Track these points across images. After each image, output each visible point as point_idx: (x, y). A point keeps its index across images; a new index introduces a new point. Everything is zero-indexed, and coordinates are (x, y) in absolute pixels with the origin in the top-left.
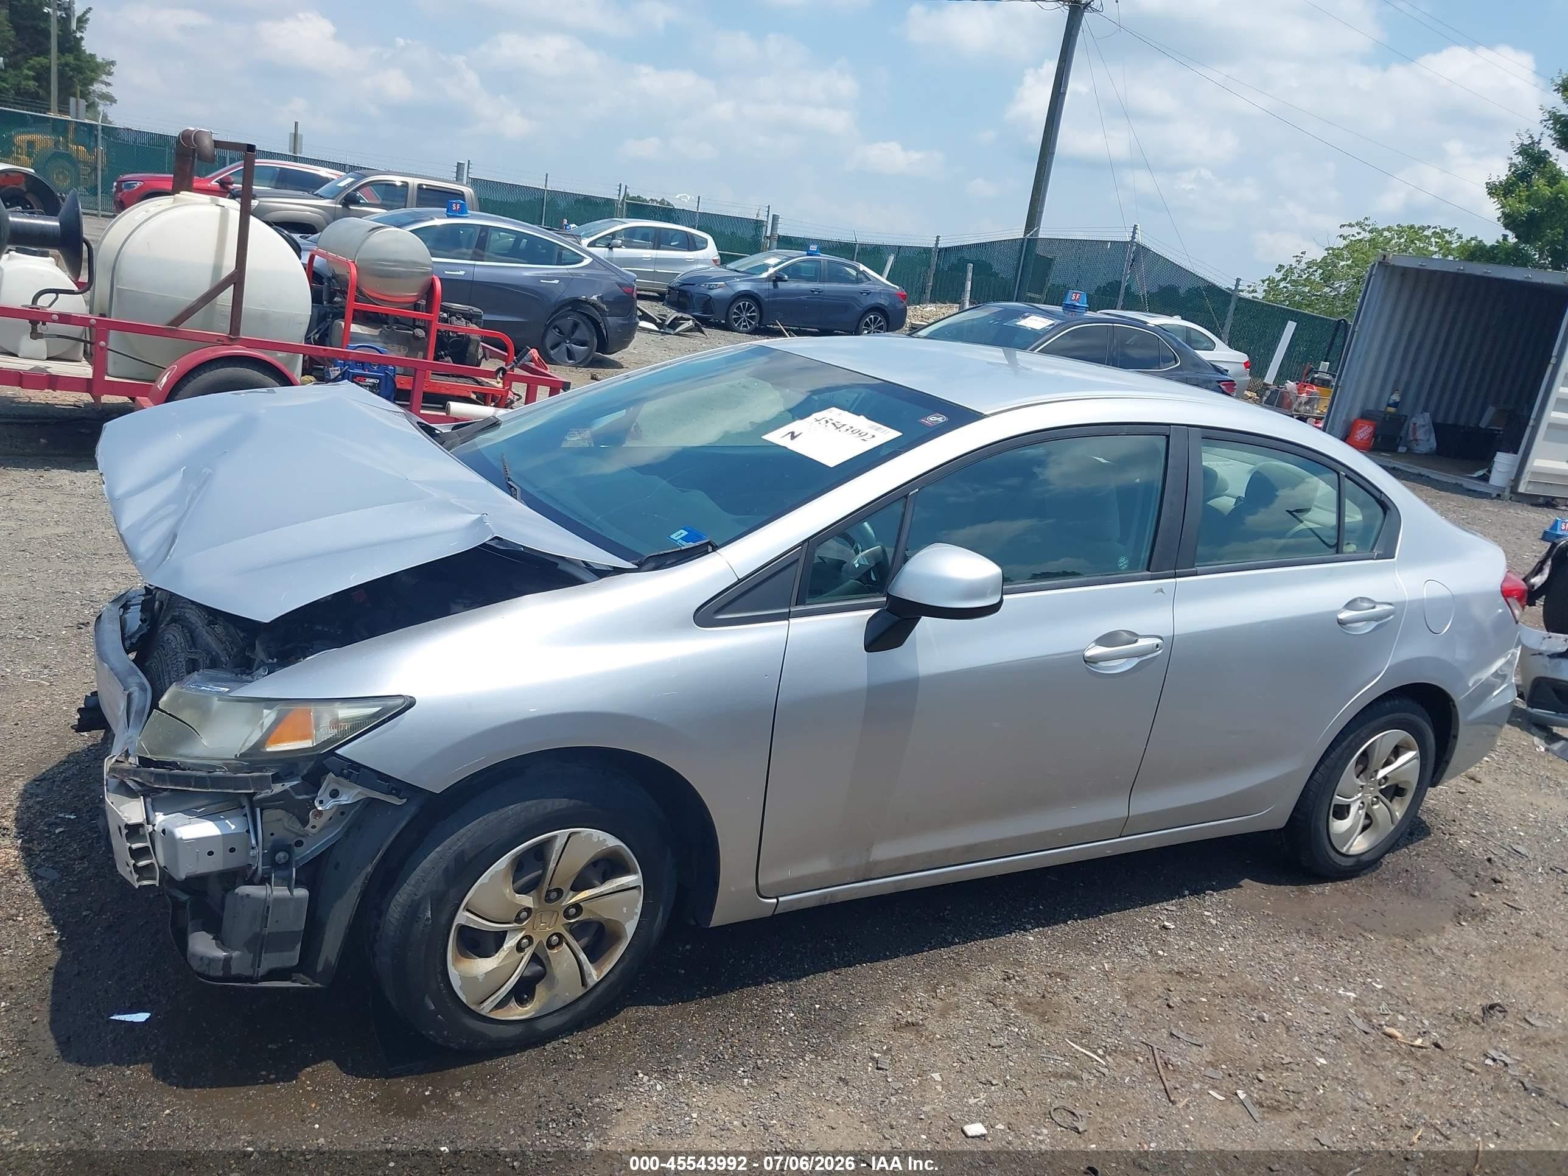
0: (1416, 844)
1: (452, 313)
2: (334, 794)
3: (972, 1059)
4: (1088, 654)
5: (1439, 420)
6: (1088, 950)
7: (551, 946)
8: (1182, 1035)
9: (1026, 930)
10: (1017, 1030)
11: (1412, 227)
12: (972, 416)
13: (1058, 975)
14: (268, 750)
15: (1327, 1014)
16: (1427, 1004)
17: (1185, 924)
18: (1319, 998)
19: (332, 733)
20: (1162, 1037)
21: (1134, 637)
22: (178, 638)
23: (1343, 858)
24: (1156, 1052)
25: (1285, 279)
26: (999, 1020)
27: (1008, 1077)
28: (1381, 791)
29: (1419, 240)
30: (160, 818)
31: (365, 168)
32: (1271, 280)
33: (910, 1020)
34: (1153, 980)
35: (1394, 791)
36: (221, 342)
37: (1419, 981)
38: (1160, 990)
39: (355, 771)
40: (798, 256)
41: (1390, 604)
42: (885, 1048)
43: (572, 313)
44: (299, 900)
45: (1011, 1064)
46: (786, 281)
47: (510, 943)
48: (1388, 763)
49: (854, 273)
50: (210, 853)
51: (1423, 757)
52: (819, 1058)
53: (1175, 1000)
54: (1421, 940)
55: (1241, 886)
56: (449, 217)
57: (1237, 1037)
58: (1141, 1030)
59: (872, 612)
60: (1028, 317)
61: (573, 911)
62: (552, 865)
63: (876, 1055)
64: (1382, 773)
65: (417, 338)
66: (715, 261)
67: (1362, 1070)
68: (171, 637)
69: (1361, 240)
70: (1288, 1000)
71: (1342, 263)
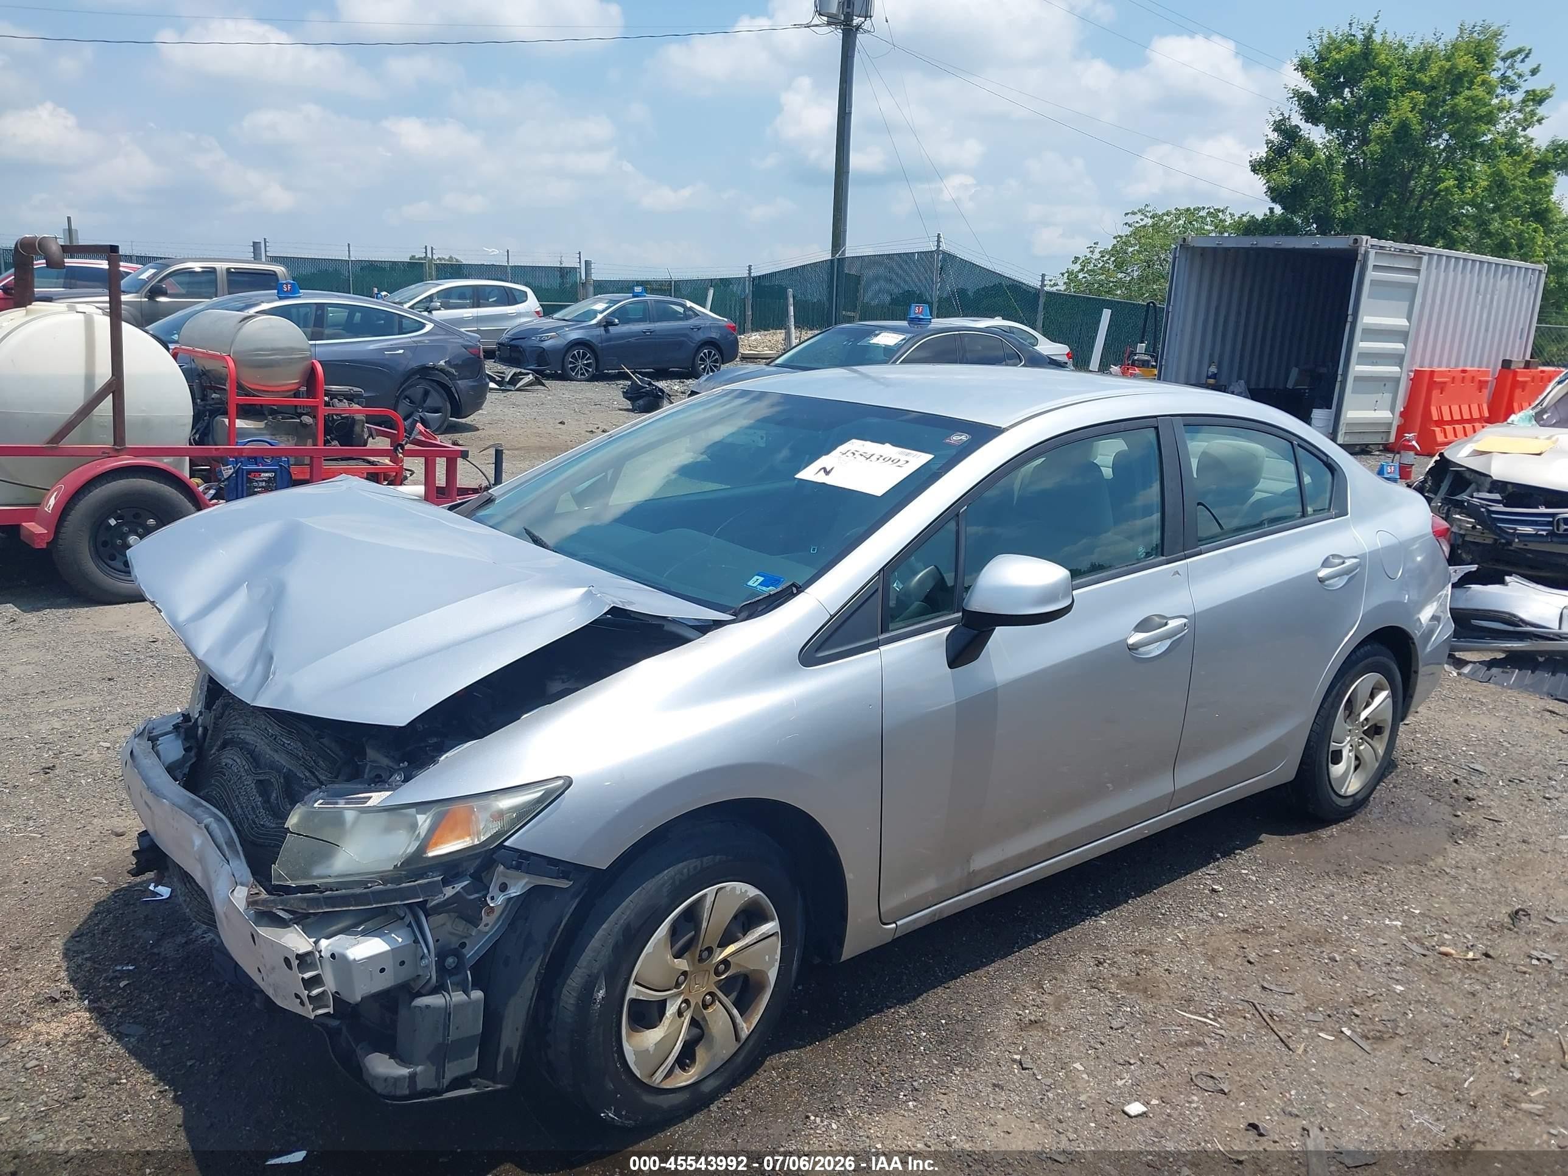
0: (1389, 777)
1: (333, 396)
2: (503, 888)
3: (1102, 1044)
4: (1131, 641)
5: (1253, 386)
6: (1157, 923)
7: (705, 1006)
8: (1273, 987)
9: (1096, 916)
10: (1129, 1009)
11: (1188, 210)
12: (995, 432)
13: (1142, 951)
14: (430, 854)
15: (1385, 944)
16: (1463, 920)
17: (1230, 885)
18: (1373, 932)
19: (495, 827)
20: (1256, 991)
21: (1164, 620)
22: (238, 761)
23: (1343, 800)
24: (1258, 1006)
25: (1082, 270)
26: (1109, 1004)
27: (1141, 1055)
28: (1364, 732)
29: (1196, 221)
30: (324, 943)
31: (161, 258)
32: (1070, 273)
33: (1033, 1018)
34: (1225, 941)
35: (1374, 730)
36: (106, 454)
37: (1446, 901)
38: (1235, 949)
39: (524, 861)
40: (625, 300)
41: (1355, 557)
42: (1021, 1049)
43: (421, 381)
44: (477, 1001)
45: (1139, 1042)
46: (617, 325)
47: (671, 1010)
48: (1367, 705)
49: (681, 310)
50: (382, 970)
51: (1394, 695)
52: (967, 1069)
53: (1252, 957)
54: (1432, 863)
55: (1261, 842)
56: (281, 298)
57: (1320, 980)
58: (1235, 990)
59: (948, 629)
60: (878, 334)
61: (722, 967)
62: (704, 925)
63: (1017, 1057)
64: (1364, 715)
65: (305, 426)
66: (537, 313)
67: (1436, 990)
68: (230, 762)
69: (1144, 226)
70: (1347, 938)
71: (1130, 249)
